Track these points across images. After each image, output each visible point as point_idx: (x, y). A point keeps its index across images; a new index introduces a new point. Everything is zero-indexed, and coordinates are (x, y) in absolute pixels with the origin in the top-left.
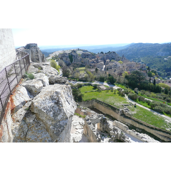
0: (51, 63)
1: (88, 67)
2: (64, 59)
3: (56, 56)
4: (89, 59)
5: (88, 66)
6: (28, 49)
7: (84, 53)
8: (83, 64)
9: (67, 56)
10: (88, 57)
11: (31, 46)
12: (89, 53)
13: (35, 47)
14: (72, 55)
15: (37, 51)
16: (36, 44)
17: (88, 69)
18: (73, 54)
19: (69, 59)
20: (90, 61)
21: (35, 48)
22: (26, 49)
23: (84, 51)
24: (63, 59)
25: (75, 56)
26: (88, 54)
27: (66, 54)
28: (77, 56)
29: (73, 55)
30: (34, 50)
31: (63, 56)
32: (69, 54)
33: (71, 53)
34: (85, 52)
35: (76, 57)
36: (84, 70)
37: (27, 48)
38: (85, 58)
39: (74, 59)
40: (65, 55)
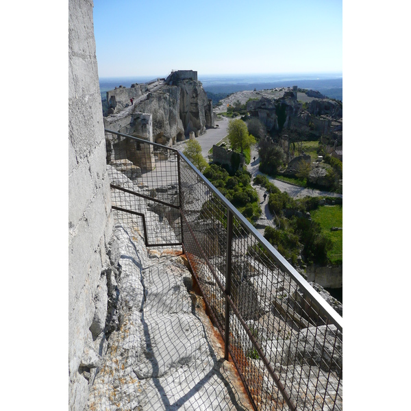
0: (231, 128)
1: (327, 141)
2: (263, 114)
3: (238, 104)
4: (330, 118)
5: (328, 139)
6: (173, 84)
7: (317, 99)
8: (314, 132)
9: (270, 107)
10: (328, 112)
11: (182, 76)
12: (331, 101)
13: (191, 79)
14: (284, 105)
15: (195, 91)
16: (195, 73)
17: (328, 149)
18: (288, 102)
19: (274, 116)
20: (333, 123)
21: (191, 84)
22: (168, 84)
23: (310, 94)
24: (259, 114)
25: (291, 108)
26: (328, 103)
27: (269, 101)
28: (299, 108)
29: (289, 104)
30: (188, 88)
31: (260, 108)
32: (277, 101)
33: (283, 98)
34: (312, 96)
35: (296, 112)
36: (315, 149)
37: (171, 83)
38: (319, 114)
39: (287, 117)
40: (264, 105)
